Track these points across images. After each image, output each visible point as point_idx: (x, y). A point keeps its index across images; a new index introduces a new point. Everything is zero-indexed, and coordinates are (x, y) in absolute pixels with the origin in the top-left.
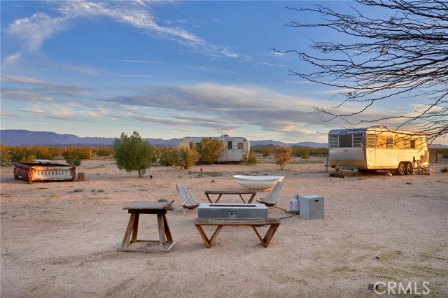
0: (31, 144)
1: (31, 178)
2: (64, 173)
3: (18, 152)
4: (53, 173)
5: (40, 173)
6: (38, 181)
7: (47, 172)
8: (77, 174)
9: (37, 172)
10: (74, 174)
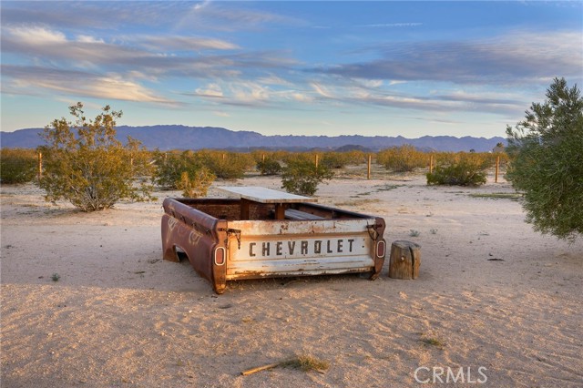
0: (193, 147)
1: (224, 269)
2: (345, 244)
3: (172, 160)
4: (304, 247)
5: (257, 249)
6: (253, 281)
7: (285, 246)
8: (389, 247)
9: (245, 245)
10: (382, 247)
